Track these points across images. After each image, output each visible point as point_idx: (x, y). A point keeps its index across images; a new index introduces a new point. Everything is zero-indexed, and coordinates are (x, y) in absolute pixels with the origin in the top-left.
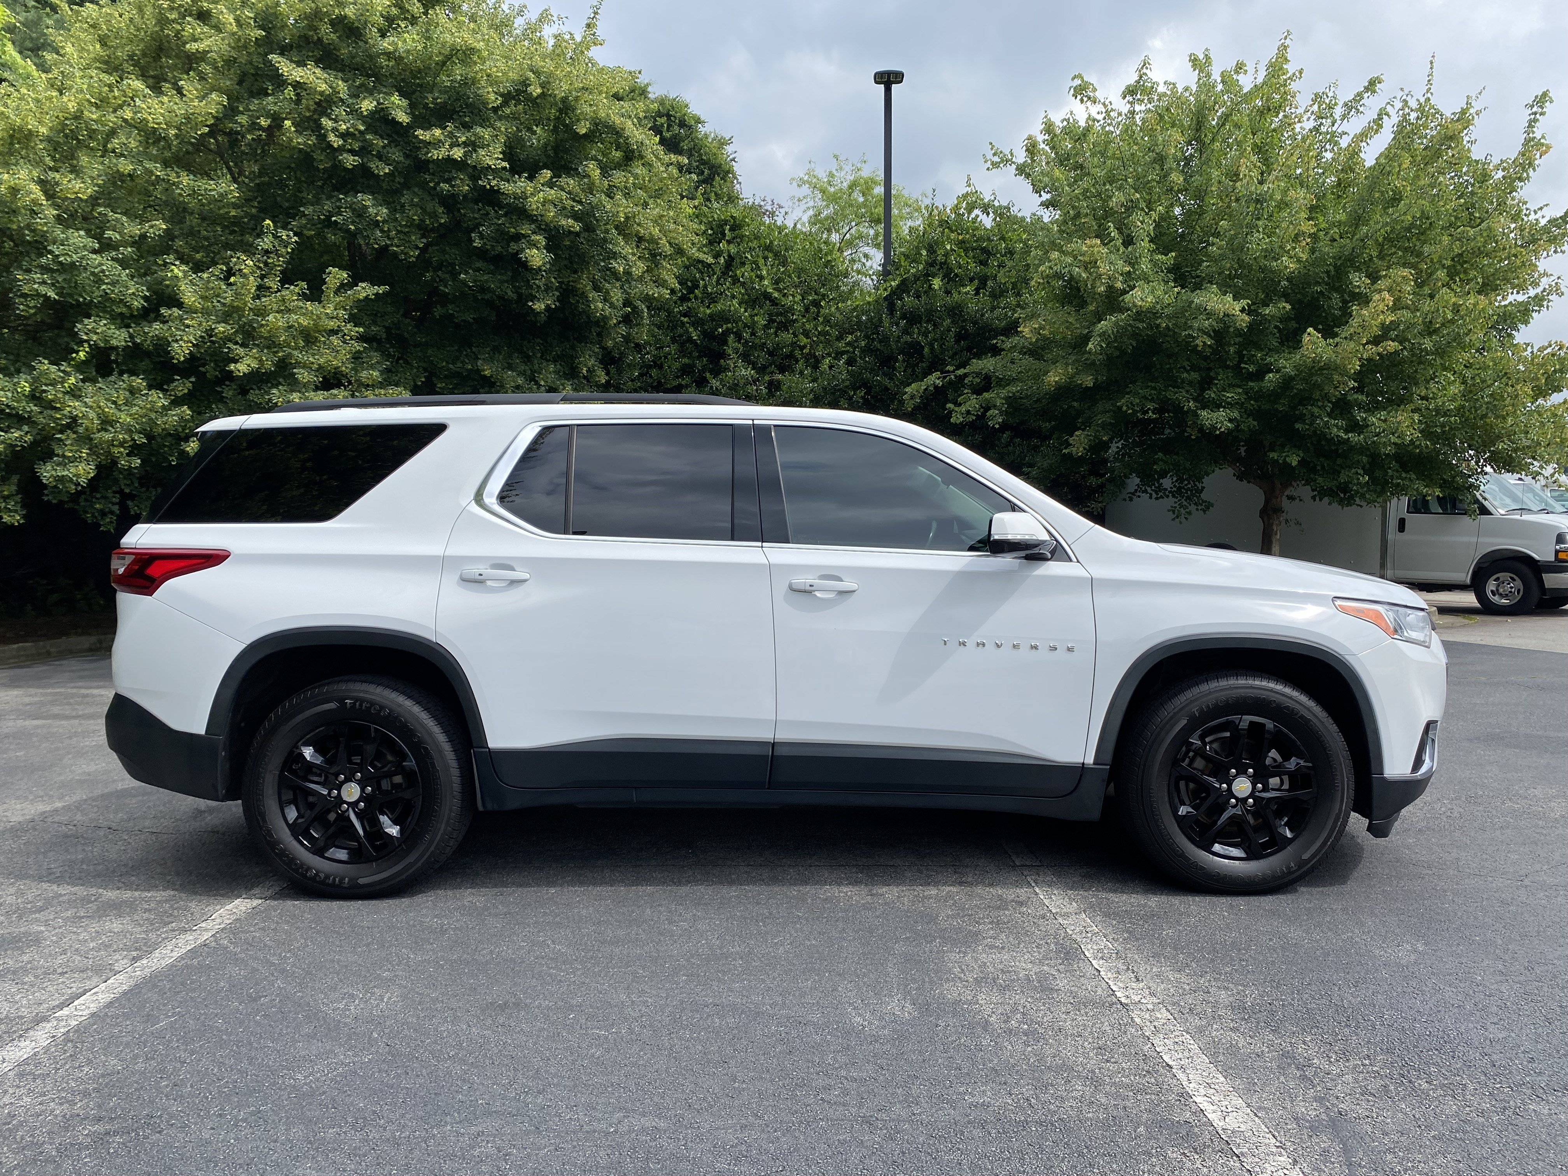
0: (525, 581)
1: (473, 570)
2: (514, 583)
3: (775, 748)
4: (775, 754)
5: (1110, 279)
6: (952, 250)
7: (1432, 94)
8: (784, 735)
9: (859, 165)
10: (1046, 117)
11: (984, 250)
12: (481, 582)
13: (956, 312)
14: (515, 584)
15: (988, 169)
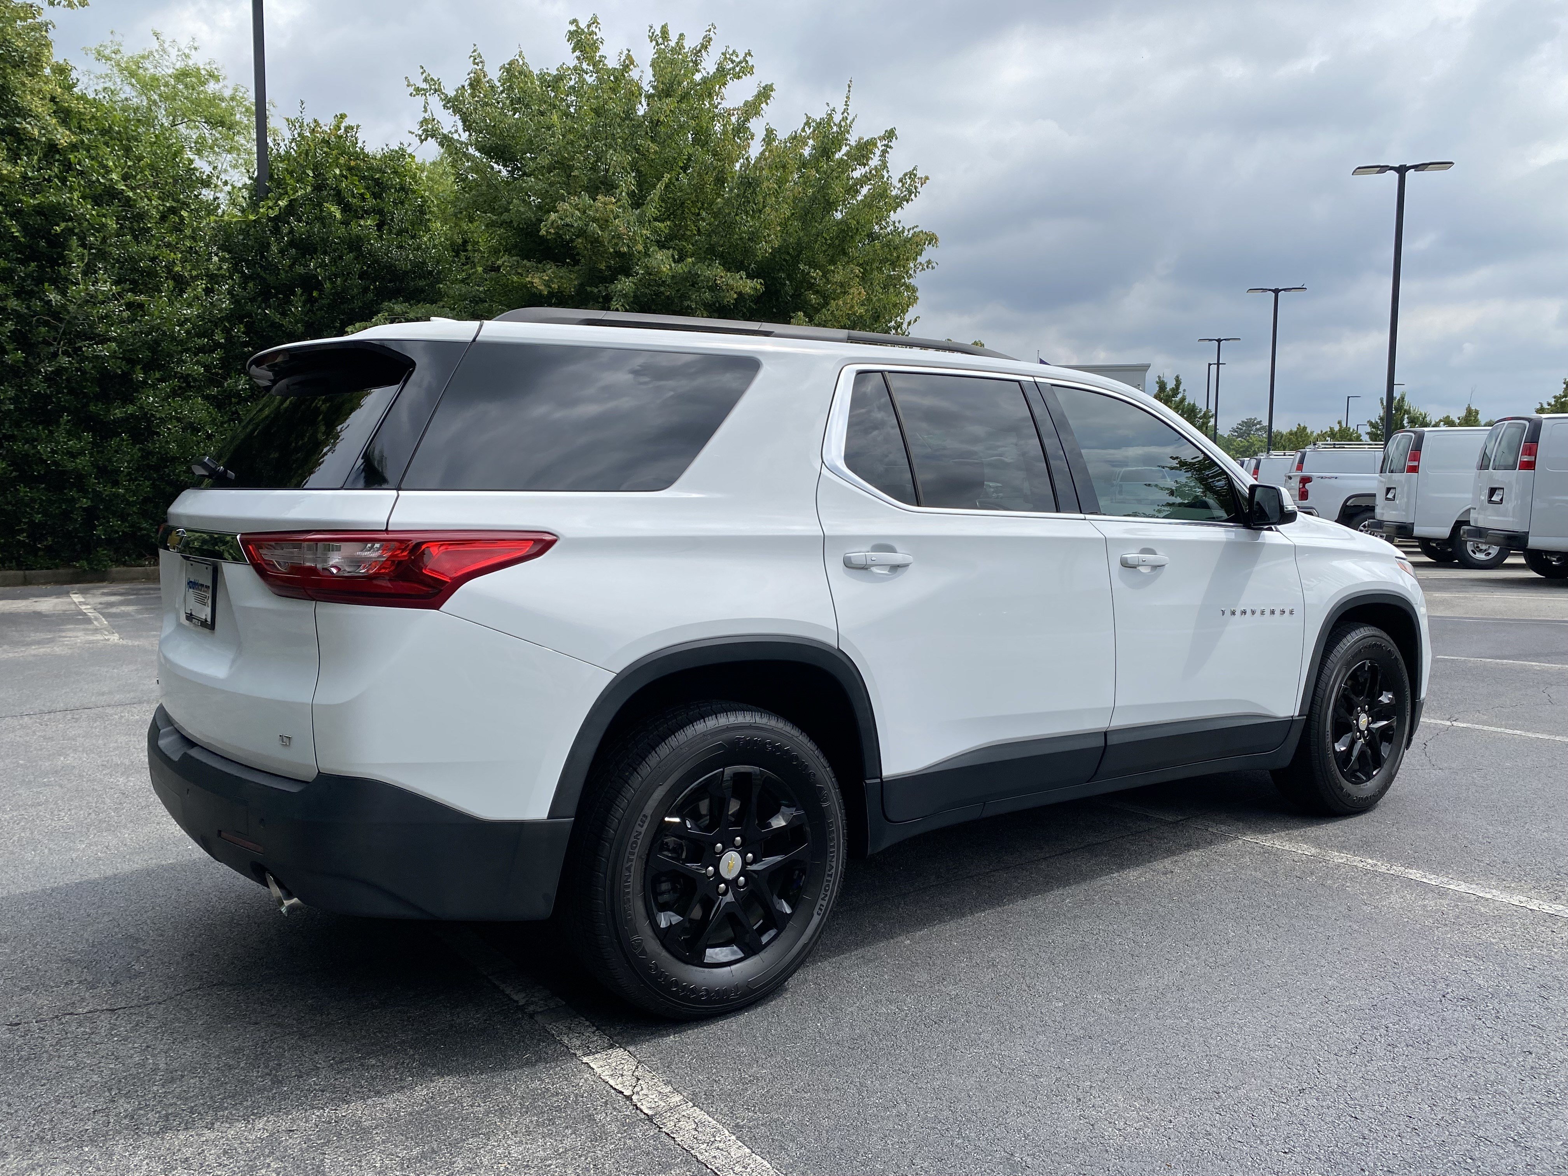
0: (906, 566)
1: (859, 554)
2: (895, 568)
3: (1108, 737)
4: (1109, 743)
5: (630, 239)
6: (342, 175)
7: (848, 114)
8: (1119, 722)
9: (187, 51)
10: (475, 51)
11: (377, 182)
12: (867, 569)
13: (355, 244)
14: (899, 569)
15: (411, 95)
